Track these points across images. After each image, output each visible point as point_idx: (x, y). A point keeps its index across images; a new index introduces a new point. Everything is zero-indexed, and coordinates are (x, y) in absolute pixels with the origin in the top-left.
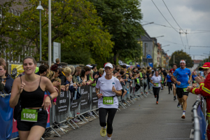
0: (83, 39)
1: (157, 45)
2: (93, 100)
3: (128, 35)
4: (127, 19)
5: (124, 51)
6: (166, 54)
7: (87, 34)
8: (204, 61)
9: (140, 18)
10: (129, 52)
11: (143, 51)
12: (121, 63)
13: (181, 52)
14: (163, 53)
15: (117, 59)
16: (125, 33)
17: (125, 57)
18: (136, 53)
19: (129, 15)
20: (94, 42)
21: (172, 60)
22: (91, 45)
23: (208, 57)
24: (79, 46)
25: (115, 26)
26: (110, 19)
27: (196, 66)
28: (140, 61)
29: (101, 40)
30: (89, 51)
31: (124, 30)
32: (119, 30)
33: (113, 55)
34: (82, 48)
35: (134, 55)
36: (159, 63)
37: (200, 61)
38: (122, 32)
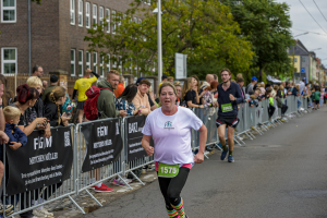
1: (316, 59)
3: (275, 45)
4: (274, 26)
5: (269, 64)
7: (221, 42)
9: (290, 25)
12: (270, 78)
14: (322, 67)
15: (263, 73)
19: (276, 22)
20: (230, 52)
22: (227, 57)
24: (212, 59)
25: (259, 36)
30: (224, 64)
31: (271, 40)
33: (258, 69)
34: (216, 61)
35: (282, 69)
36: (316, 78)
38: (268, 42)
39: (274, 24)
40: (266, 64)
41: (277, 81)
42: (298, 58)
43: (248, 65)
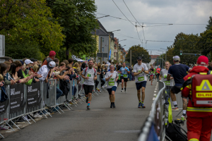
0: (30, 31)
1: (114, 40)
2: (28, 102)
3: (81, 28)
4: (80, 10)
5: (76, 45)
6: (123, 49)
7: (35, 26)
8: (162, 56)
9: (95, 10)
10: (82, 47)
11: (98, 46)
12: (74, 57)
13: (139, 47)
14: (120, 48)
15: (70, 53)
16: (78, 26)
17: (78, 51)
18: (90, 47)
19: (82, 6)
20: (42, 34)
21: (129, 55)
22: (40, 38)
23: (165, 53)
25: (66, 18)
26: (61, 11)
27: (153, 62)
28: (95, 56)
29: (50, 32)
30: (38, 44)
31: (77, 23)
32: (72, 22)
33: (65, 49)
34: (30, 42)
35: (88, 49)
37: (158, 56)
38: (75, 24)
39: (81, 8)
40: (73, 45)
41: (81, 60)
42: (98, 38)
43: (58, 46)
